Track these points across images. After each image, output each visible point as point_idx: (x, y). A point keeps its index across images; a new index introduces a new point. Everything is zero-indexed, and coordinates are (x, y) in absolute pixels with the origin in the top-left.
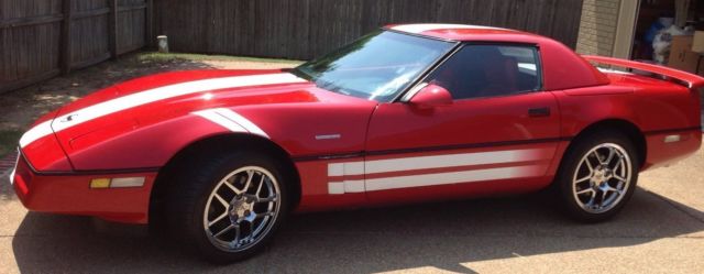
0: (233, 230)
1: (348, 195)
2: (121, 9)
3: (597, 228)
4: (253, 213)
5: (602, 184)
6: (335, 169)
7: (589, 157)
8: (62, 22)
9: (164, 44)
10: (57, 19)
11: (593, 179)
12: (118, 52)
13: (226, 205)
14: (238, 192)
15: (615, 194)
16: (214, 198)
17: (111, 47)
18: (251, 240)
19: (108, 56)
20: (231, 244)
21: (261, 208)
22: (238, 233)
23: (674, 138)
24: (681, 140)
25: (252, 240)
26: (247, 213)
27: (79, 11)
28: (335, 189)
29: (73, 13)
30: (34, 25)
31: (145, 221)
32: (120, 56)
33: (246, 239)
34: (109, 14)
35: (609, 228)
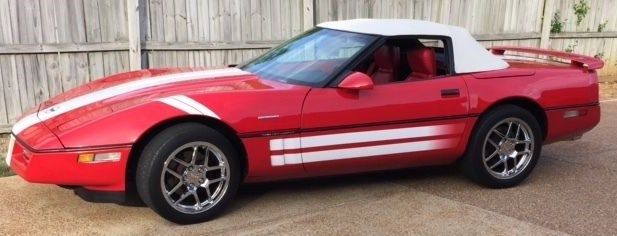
1: (287, 167)
6: (276, 144)
18: (212, 202)
23: (573, 114)
24: (580, 115)
28: (277, 161)
31: (123, 188)
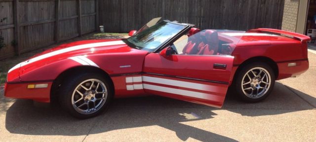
0: (86, 105)
1: (135, 91)
2: (83, 16)
3: (254, 105)
4: (95, 98)
5: (257, 86)
6: (129, 80)
7: (249, 73)
8: (55, 22)
9: (102, 29)
10: (52, 21)
11: (252, 83)
12: (82, 34)
13: (82, 95)
14: (87, 89)
15: (264, 90)
16: (76, 92)
17: (79, 31)
19: (78, 35)
20: (85, 111)
21: (99, 96)
22: (88, 106)
23: (293, 64)
24: (297, 65)
25: (95, 109)
26: (92, 98)
27: (63, 17)
28: (130, 88)
29: (60, 18)
30: (42, 24)
31: (49, 101)
32: (83, 35)
33: (93, 109)
34: (78, 18)
35: (260, 105)
